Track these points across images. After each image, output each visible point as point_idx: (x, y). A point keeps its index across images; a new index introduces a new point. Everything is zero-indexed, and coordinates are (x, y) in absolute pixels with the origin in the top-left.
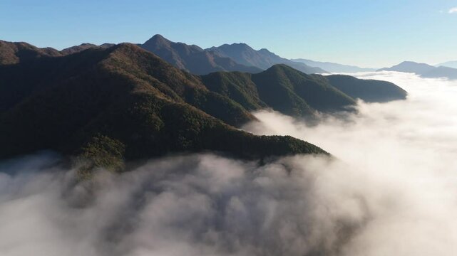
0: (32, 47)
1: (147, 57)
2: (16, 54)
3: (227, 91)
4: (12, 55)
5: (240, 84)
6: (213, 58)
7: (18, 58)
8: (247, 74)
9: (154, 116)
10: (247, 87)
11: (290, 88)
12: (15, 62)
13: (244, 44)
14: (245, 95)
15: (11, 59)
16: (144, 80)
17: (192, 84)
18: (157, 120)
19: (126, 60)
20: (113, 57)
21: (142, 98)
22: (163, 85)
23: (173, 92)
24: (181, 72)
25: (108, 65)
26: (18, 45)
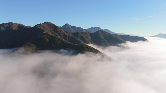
0: (23, 25)
2: (18, 27)
4: (16, 27)
5: (85, 36)
7: (18, 28)
8: (88, 33)
9: (46, 38)
10: (87, 36)
11: (102, 37)
12: (16, 29)
13: (99, 27)
14: (86, 39)
15: (16, 28)
16: (50, 31)
17: (67, 34)
18: (47, 40)
19: (46, 26)
20: (41, 25)
21: (44, 34)
22: (55, 33)
23: (58, 35)
24: (64, 30)
25: (39, 27)
26: (19, 24)
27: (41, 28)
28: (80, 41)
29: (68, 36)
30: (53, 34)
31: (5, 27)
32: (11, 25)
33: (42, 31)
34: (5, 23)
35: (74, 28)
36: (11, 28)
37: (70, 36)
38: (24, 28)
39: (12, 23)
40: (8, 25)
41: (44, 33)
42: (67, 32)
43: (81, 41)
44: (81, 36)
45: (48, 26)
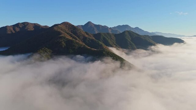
0: (39, 25)
1: (72, 27)
2: (33, 27)
3: (102, 39)
5: (109, 37)
6: (111, 31)
8: (113, 34)
9: (63, 43)
10: (111, 38)
12: (32, 30)
14: (109, 41)
15: (31, 28)
16: (67, 33)
17: (87, 36)
18: (64, 44)
19: (63, 27)
20: (58, 26)
21: (61, 37)
22: (74, 35)
23: (77, 38)
24: (84, 32)
25: (55, 28)
26: (34, 24)
27: (58, 30)
28: (101, 45)
29: (89, 38)
30: (71, 36)
31: (20, 28)
32: (26, 25)
33: (59, 33)
34: (20, 23)
35: (98, 26)
36: (26, 28)
37: (91, 38)
38: (41, 28)
39: (28, 23)
40: (23, 25)
41: (61, 35)
42: (87, 34)
43: (103, 45)
44: (104, 38)
45: (66, 27)
